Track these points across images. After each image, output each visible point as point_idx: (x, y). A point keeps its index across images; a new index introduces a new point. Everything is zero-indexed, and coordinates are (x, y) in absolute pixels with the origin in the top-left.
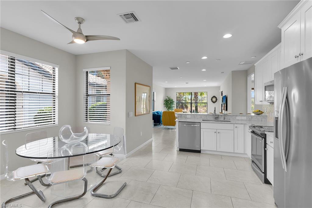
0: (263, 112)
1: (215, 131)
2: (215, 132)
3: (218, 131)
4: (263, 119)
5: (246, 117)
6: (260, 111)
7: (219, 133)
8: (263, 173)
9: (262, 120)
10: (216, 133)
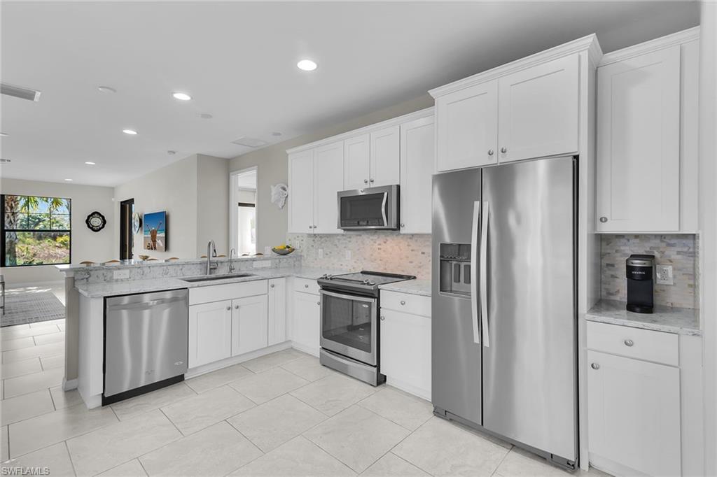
0: (294, 250)
1: (228, 304)
2: (229, 309)
3: (235, 303)
4: (297, 263)
5: (270, 262)
6: (289, 247)
7: (237, 307)
8: (375, 366)
9: (294, 265)
10: (230, 311)
